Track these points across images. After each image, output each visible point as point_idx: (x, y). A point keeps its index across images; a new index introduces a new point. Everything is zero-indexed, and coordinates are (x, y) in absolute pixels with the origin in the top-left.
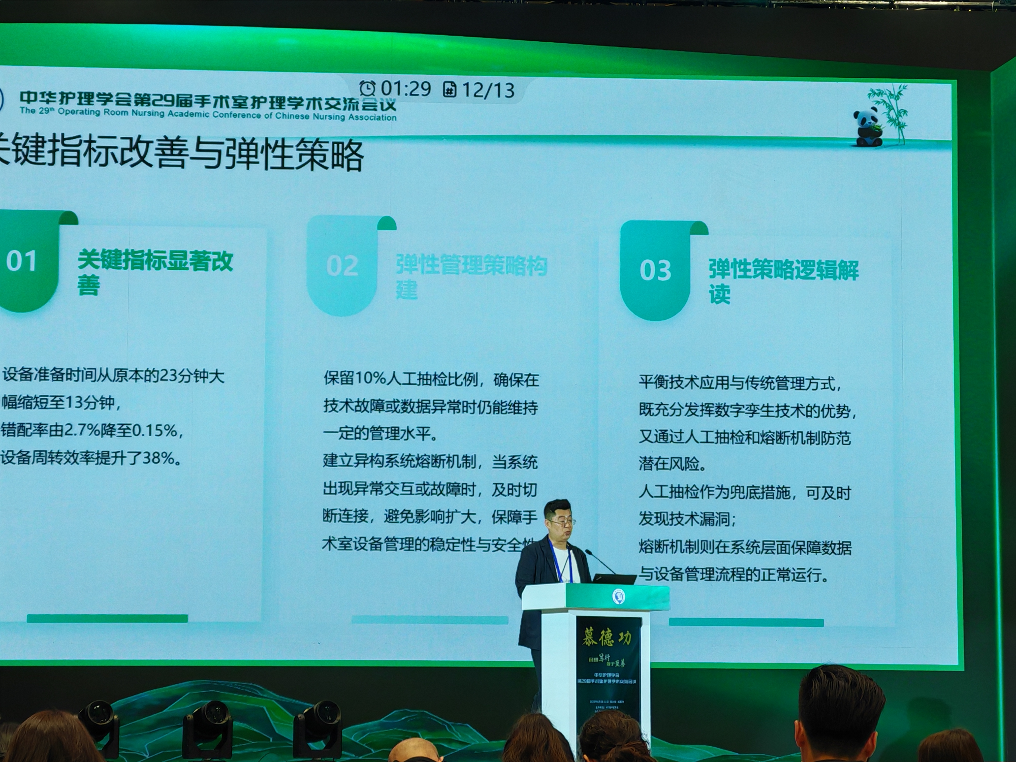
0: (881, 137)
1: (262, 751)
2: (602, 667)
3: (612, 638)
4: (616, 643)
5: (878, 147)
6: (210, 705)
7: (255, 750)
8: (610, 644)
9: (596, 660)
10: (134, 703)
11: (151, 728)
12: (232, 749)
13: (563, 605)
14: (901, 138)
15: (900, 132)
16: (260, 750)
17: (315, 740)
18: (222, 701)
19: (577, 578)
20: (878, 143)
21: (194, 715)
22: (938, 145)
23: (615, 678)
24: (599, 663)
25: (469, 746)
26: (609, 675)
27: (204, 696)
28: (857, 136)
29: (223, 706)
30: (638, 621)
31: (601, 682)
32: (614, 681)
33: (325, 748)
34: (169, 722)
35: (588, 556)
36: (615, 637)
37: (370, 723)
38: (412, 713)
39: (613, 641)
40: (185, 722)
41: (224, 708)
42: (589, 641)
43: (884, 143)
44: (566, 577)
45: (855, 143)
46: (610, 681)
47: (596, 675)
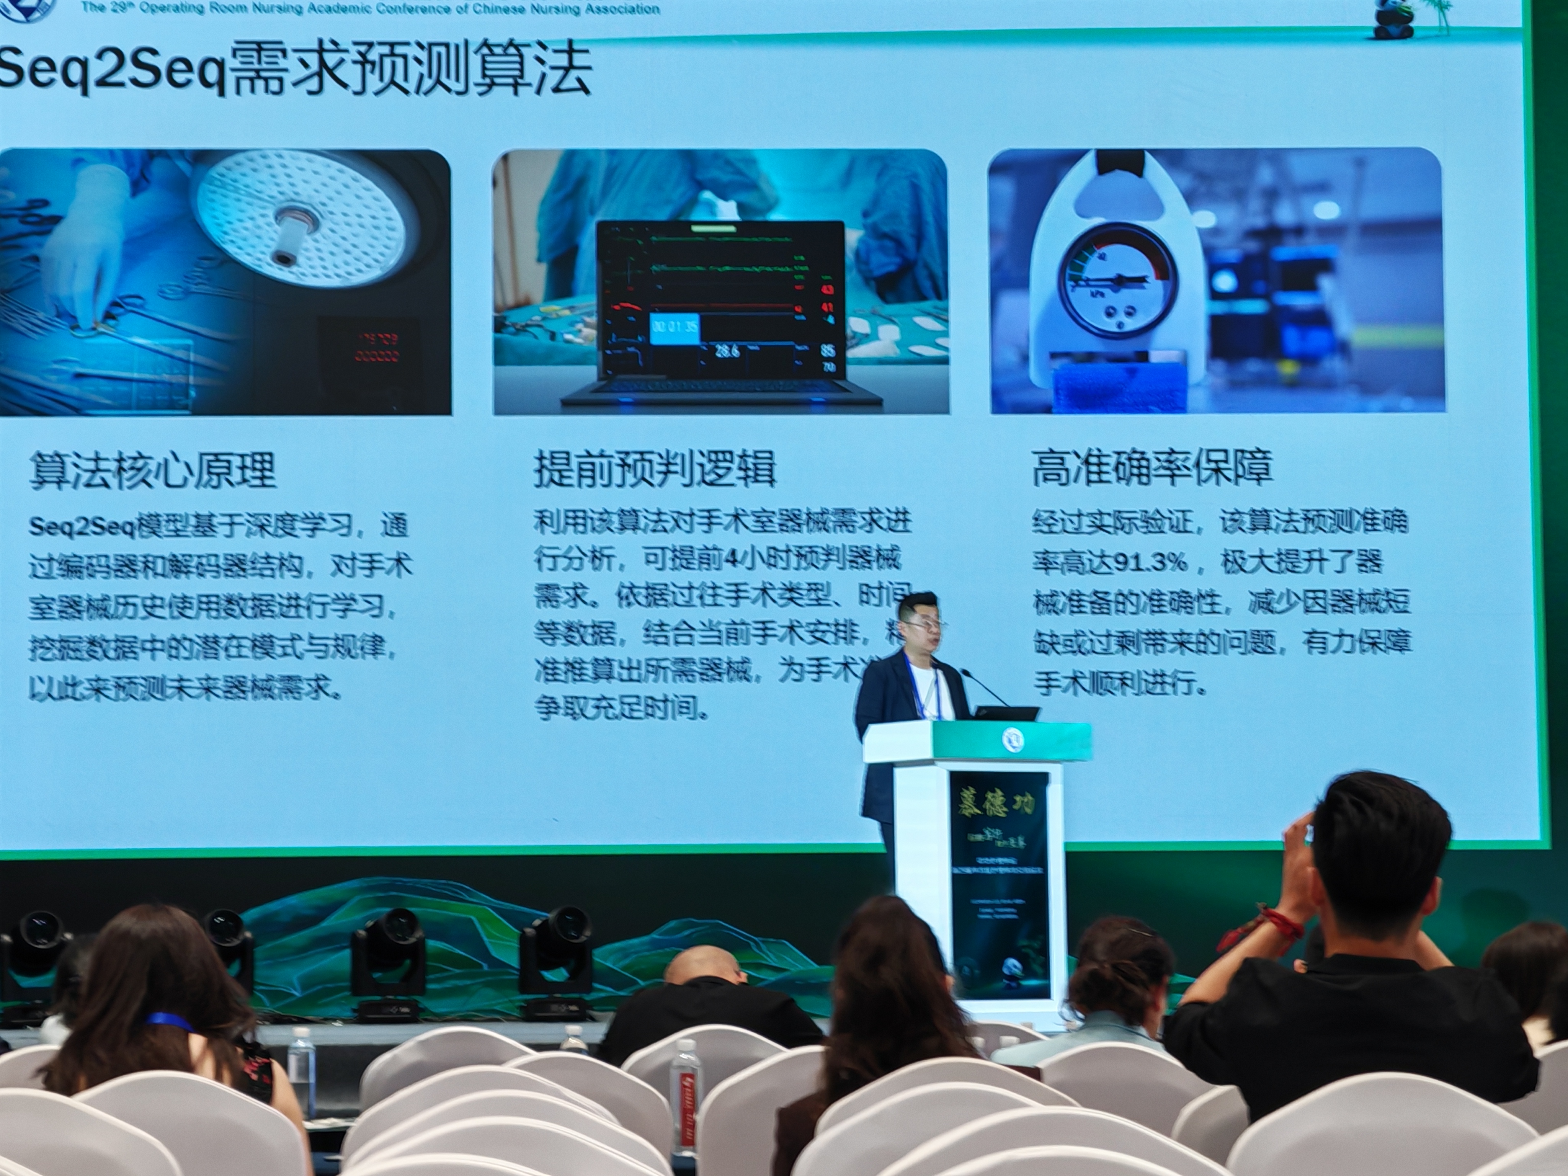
0: (1412, 24)
1: (473, 984)
2: (989, 849)
3: (1005, 804)
4: (1011, 813)
5: (1409, 40)
6: (392, 916)
7: (459, 983)
8: (1001, 812)
9: (979, 837)
10: (276, 913)
11: (303, 951)
12: (424, 982)
13: (928, 755)
14: (1444, 24)
15: (1441, 14)
16: (468, 982)
17: (550, 967)
18: (412, 909)
19: (948, 713)
20: (1407, 34)
21: (367, 930)
22: (1501, 35)
23: (1010, 865)
24: (986, 842)
25: (786, 974)
26: (1000, 860)
27: (381, 902)
28: (1374, 23)
29: (411, 917)
30: (1043, 779)
31: (987, 871)
32: (1007, 870)
33: (569, 979)
34: (329, 942)
35: (965, 679)
36: (1009, 802)
37: (635, 941)
38: (702, 925)
39: (1005, 809)
40: (354, 942)
41: (413, 921)
42: (969, 809)
43: (1417, 33)
44: (930, 711)
45: (1371, 34)
46: (1002, 870)
47: (981, 860)
